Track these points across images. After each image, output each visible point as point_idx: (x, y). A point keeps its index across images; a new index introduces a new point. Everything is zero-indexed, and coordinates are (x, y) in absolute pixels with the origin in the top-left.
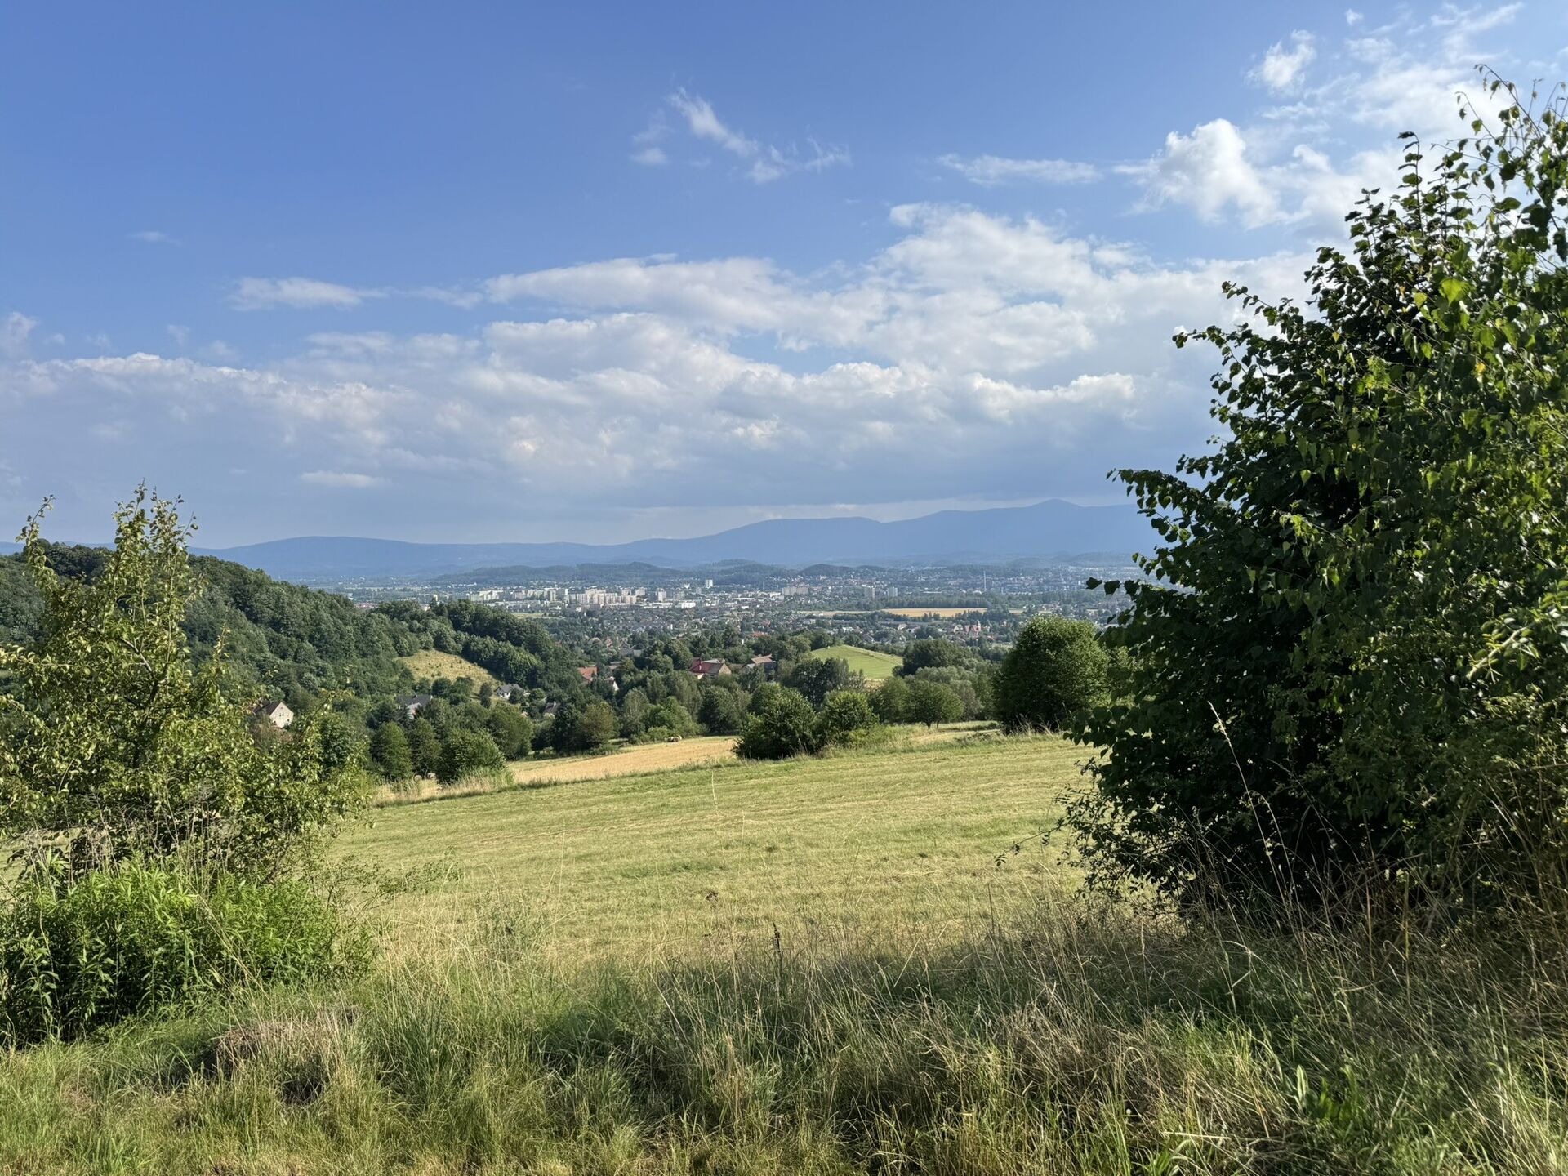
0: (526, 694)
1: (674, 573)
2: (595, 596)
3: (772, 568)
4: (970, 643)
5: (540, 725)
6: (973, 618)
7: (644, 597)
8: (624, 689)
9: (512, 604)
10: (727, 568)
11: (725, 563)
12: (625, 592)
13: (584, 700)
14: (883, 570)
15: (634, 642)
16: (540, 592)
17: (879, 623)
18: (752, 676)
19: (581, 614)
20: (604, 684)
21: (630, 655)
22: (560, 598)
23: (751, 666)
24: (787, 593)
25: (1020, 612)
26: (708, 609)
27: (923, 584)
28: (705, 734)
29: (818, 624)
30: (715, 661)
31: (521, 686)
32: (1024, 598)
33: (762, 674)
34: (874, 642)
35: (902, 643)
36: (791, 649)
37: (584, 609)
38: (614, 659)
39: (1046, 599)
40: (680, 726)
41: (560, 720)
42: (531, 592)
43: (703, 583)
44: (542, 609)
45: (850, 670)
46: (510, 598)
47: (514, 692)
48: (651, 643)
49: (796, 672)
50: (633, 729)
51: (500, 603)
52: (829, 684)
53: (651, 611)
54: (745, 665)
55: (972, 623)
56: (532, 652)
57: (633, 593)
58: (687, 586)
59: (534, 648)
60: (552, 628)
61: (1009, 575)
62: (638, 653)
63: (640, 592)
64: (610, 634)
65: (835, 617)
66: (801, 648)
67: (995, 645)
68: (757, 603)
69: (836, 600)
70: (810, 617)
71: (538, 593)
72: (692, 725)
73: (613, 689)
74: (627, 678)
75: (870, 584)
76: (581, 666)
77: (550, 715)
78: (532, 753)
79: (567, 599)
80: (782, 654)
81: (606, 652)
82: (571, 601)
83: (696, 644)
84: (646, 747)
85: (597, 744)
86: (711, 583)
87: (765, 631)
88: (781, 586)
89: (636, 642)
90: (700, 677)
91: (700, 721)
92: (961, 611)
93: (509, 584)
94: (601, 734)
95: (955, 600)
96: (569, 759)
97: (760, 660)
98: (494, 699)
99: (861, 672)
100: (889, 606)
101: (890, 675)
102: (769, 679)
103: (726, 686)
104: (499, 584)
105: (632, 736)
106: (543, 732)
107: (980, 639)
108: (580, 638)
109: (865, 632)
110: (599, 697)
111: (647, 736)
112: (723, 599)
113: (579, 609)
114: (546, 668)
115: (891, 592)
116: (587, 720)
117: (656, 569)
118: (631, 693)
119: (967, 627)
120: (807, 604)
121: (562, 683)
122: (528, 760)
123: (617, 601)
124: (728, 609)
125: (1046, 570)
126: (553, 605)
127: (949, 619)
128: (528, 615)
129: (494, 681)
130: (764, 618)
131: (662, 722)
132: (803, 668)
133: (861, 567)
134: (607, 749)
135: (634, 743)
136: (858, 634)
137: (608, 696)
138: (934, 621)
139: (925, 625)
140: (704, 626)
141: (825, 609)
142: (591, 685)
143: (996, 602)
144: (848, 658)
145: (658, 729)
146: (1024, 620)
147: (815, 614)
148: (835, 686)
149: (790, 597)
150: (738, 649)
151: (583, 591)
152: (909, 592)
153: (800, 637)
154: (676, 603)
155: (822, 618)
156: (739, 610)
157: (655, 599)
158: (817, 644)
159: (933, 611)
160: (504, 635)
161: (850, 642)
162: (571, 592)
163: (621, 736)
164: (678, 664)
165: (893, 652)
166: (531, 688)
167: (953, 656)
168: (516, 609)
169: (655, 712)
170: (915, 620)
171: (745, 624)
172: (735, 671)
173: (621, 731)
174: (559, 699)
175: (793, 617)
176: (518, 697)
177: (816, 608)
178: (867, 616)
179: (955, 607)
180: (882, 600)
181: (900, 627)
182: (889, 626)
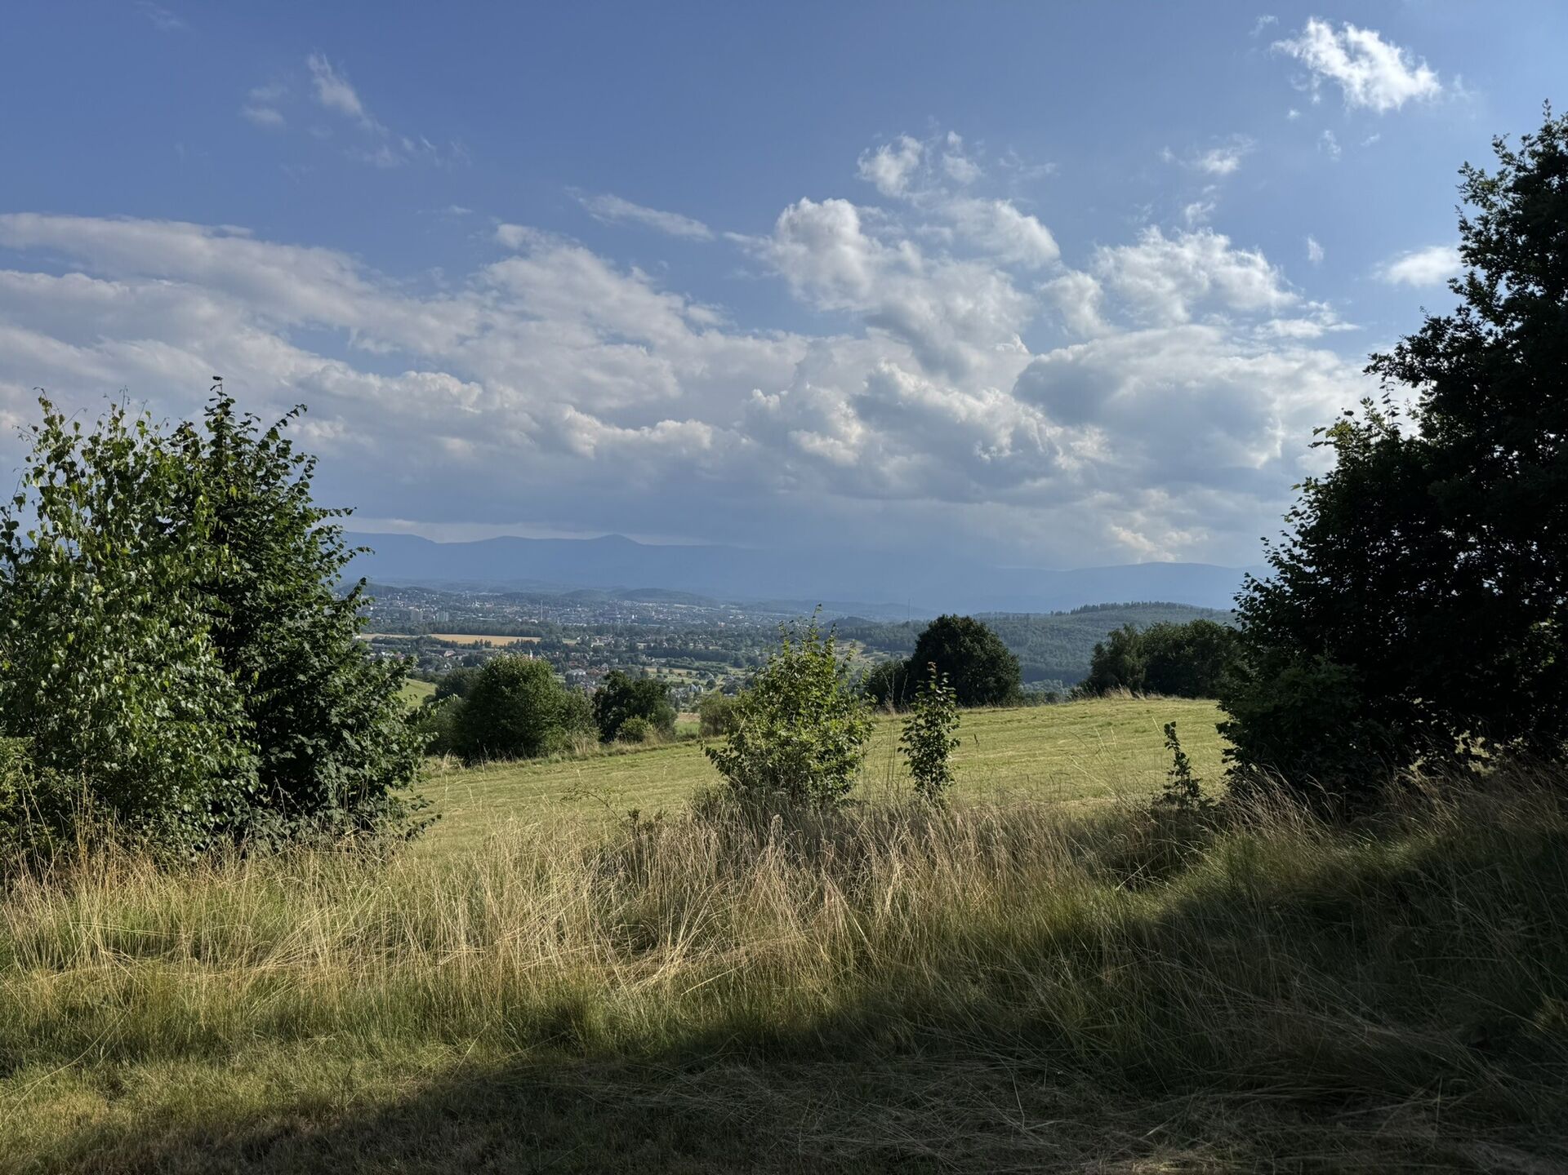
6: (526, 647)
14: (430, 592)
17: (424, 648)
25: (574, 642)
27: (476, 611)
32: (579, 629)
39: (599, 631)
55: (524, 652)
61: (568, 606)
65: (375, 641)
69: (378, 622)
75: (419, 607)
92: (514, 639)
95: (508, 628)
100: (437, 631)
115: (441, 617)
119: (519, 656)
125: (603, 603)
127: (501, 647)
133: (409, 589)
138: (484, 649)
139: (474, 652)
143: (551, 632)
146: (578, 651)
152: (460, 617)
159: (485, 638)
170: (464, 647)
178: (412, 641)
179: (509, 635)
180: (430, 624)
181: (447, 654)
182: (435, 652)
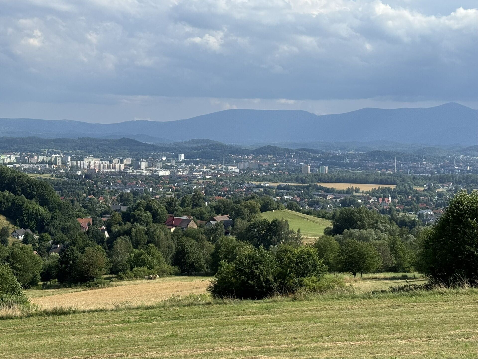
0: (36, 237)
1: (154, 148)
2: (92, 163)
3: (231, 147)
4: (383, 212)
5: (47, 262)
6: (385, 192)
7: (130, 165)
8: (114, 236)
9: (26, 166)
10: (195, 145)
11: (193, 141)
12: (115, 161)
13: (82, 245)
14: (316, 152)
15: (121, 200)
16: (49, 158)
17: (313, 193)
18: (213, 231)
19: (80, 176)
20: (98, 232)
21: (119, 210)
22: (64, 163)
23: (213, 223)
24: (242, 167)
25: (422, 189)
26: (180, 177)
27: (347, 165)
28: (177, 274)
29: (265, 192)
30: (185, 217)
31: (32, 230)
32: (426, 178)
33: (222, 229)
34: (308, 208)
35: (330, 209)
36: (246, 211)
37: (83, 173)
38: (106, 212)
39: (442, 180)
40: (158, 267)
41: (64, 259)
42: (41, 158)
43: (177, 157)
44: (50, 172)
45: (290, 229)
46: (25, 162)
47: (26, 235)
48: (135, 202)
49: (249, 229)
50: (121, 268)
51: (17, 166)
52: (274, 239)
53: (135, 176)
54: (208, 222)
55: (384, 196)
56: (42, 205)
57: (122, 162)
58: (164, 159)
59: (43, 202)
60: (58, 187)
61: (415, 160)
62: (124, 209)
63: (127, 161)
64: (102, 194)
65: (279, 187)
66: (253, 211)
67: (401, 214)
68: (218, 174)
69: (280, 174)
70: (259, 187)
71: (47, 159)
72: (167, 267)
73: (104, 236)
74: (116, 228)
75: (307, 163)
76: (79, 217)
77: (55, 254)
78: (41, 283)
79: (70, 164)
80: (238, 214)
81: (100, 207)
82: (73, 166)
83: (170, 204)
84: (131, 282)
85: (92, 278)
86: (182, 157)
87: (224, 196)
88: (237, 162)
89: (123, 200)
90: (173, 229)
91: (174, 264)
92: (377, 187)
93: (25, 150)
94: (96, 271)
95: (372, 178)
96: (70, 290)
97: (220, 218)
98: (10, 240)
99: (299, 231)
100: (320, 180)
101: (322, 234)
102: (227, 233)
103: (194, 237)
104: (17, 150)
105: (120, 273)
106: (50, 267)
107: (390, 209)
108: (79, 195)
109: (302, 200)
110: (95, 242)
111: (132, 274)
112: (192, 170)
113: (79, 173)
114: (52, 218)
115: (323, 169)
116: (85, 260)
117: (140, 144)
118: (119, 240)
119: (381, 199)
120: (257, 176)
121: (64, 230)
122: (37, 288)
123: (109, 167)
124: (196, 177)
125: (443, 157)
126: (59, 168)
127: (367, 193)
128: (38, 175)
129: (11, 226)
130: (223, 186)
131: (143, 263)
132: (254, 226)
133: (300, 150)
134: (100, 283)
135: (121, 279)
136: (296, 201)
137: (101, 241)
138: (355, 194)
139: (348, 196)
140: (177, 190)
141: (271, 181)
142: (88, 233)
143: (403, 180)
144: (289, 220)
145: (140, 269)
146: (425, 196)
147: (263, 184)
148: (278, 241)
149: (244, 170)
150: (203, 209)
151: (82, 159)
152: (337, 171)
153: (252, 202)
154: (155, 171)
155: (268, 187)
156: (204, 178)
157: (139, 167)
158: (265, 208)
159: (355, 186)
160: (19, 191)
161: (290, 207)
162: (72, 159)
163: (111, 273)
164: (156, 218)
165: (323, 217)
166: (40, 232)
167: (371, 221)
168: (29, 170)
169: (137, 256)
170: (340, 192)
171: (209, 190)
172: (200, 226)
173: (111, 269)
174: (62, 242)
175: (246, 185)
176: (30, 239)
177: (265, 180)
178: (304, 188)
179: (372, 183)
180: (315, 175)
181: (329, 197)
182: (320, 196)
